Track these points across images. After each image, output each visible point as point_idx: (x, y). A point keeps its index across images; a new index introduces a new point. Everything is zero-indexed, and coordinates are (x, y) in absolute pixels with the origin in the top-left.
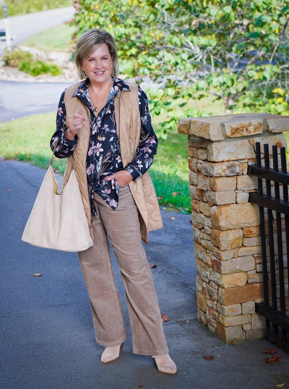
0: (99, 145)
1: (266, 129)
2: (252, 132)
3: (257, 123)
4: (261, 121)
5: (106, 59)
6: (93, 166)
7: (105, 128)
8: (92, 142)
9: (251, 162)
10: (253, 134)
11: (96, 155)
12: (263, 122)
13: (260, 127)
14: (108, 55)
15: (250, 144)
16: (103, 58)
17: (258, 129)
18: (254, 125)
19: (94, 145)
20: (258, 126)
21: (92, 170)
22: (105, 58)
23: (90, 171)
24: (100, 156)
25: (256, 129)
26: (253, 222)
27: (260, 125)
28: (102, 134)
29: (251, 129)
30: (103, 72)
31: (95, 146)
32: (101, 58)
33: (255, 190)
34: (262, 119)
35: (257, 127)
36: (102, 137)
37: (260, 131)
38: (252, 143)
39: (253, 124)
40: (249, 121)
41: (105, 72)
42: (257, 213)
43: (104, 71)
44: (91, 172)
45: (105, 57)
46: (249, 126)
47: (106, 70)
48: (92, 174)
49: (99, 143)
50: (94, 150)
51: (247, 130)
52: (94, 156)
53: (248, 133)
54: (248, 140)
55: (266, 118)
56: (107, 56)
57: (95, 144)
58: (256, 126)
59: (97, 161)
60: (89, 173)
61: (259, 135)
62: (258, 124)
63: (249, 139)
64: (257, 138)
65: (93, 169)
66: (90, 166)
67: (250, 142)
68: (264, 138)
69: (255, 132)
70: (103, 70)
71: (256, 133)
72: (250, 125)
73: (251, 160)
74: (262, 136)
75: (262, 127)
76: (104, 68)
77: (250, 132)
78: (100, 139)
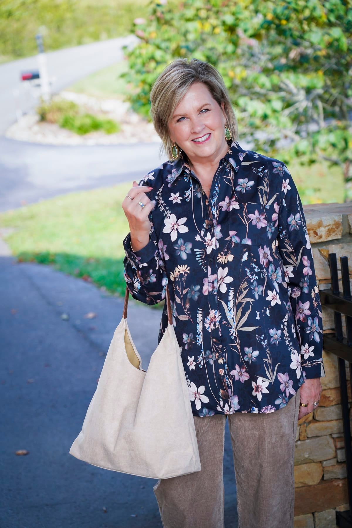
0: (222, 272)
1: (347, 230)
2: (324, 237)
3: (332, 222)
4: (338, 218)
5: (208, 110)
6: (215, 314)
7: (231, 238)
8: (207, 269)
9: (324, 285)
10: (325, 240)
11: (219, 290)
12: (341, 221)
13: (337, 228)
14: (210, 103)
15: (322, 255)
16: (203, 110)
17: (334, 232)
18: (328, 225)
19: (212, 274)
20: (334, 227)
21: (215, 322)
22: (205, 110)
23: (212, 324)
24: (228, 292)
25: (330, 232)
26: (330, 382)
27: (337, 225)
28: (226, 250)
29: (322, 231)
30: (207, 136)
31: (215, 276)
32: (198, 110)
33: (332, 329)
34: (340, 215)
35: (332, 228)
36: (225, 255)
37: (337, 234)
38: (325, 254)
39: (325, 223)
40: (319, 219)
41: (212, 135)
42: (335, 368)
43: (210, 134)
44: (215, 325)
45: (205, 108)
46: (319, 227)
47: (213, 130)
48: (218, 329)
49: (221, 269)
50: (213, 283)
51: (316, 233)
52: (216, 295)
53: (318, 239)
54: (319, 250)
55: (347, 214)
56: (207, 104)
57: (215, 272)
58: (330, 227)
59: (223, 303)
60: (209, 327)
61: (336, 241)
62: (334, 223)
63: (320, 248)
64: (333, 246)
65: (217, 319)
66: (208, 314)
67: (322, 252)
68: (346, 246)
69: (329, 236)
70: (208, 131)
71: (330, 239)
72: (320, 225)
73: (324, 282)
74: (342, 243)
75: (341, 228)
76: (206, 128)
77: (321, 237)
78: (222, 259)
